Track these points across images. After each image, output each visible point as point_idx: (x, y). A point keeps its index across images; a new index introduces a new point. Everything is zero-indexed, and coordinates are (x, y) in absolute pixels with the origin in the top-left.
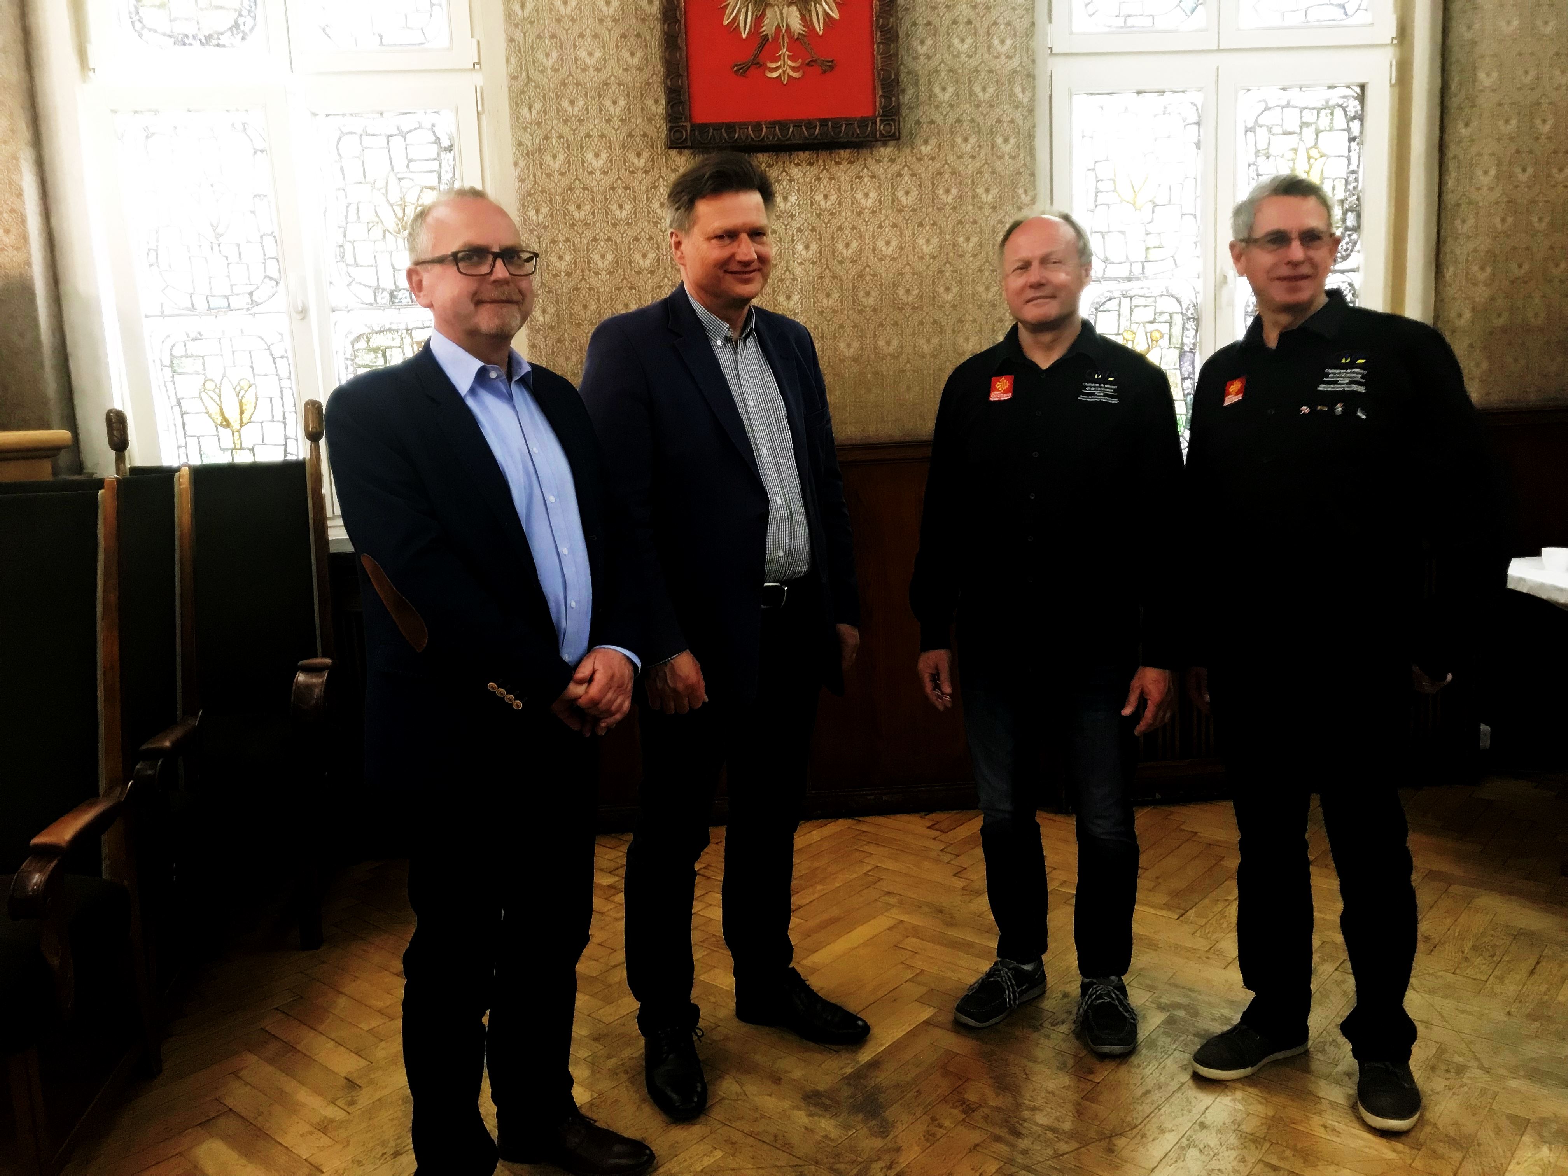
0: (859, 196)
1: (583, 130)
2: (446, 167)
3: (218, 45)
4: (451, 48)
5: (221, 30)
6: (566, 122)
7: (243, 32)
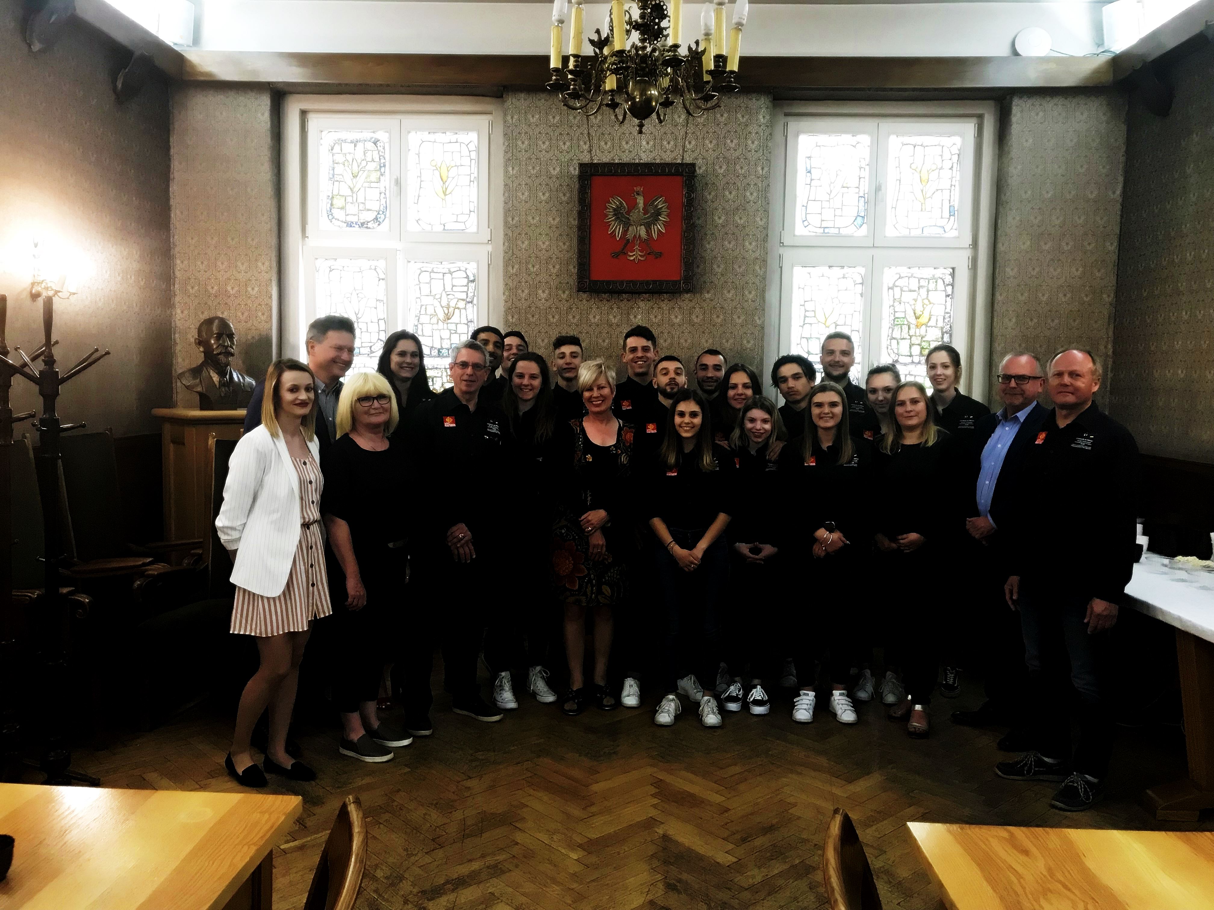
0: (673, 317)
1: (538, 279)
2: (471, 290)
3: (367, 227)
4: (478, 233)
5: (369, 220)
6: (529, 275)
7: (379, 221)
